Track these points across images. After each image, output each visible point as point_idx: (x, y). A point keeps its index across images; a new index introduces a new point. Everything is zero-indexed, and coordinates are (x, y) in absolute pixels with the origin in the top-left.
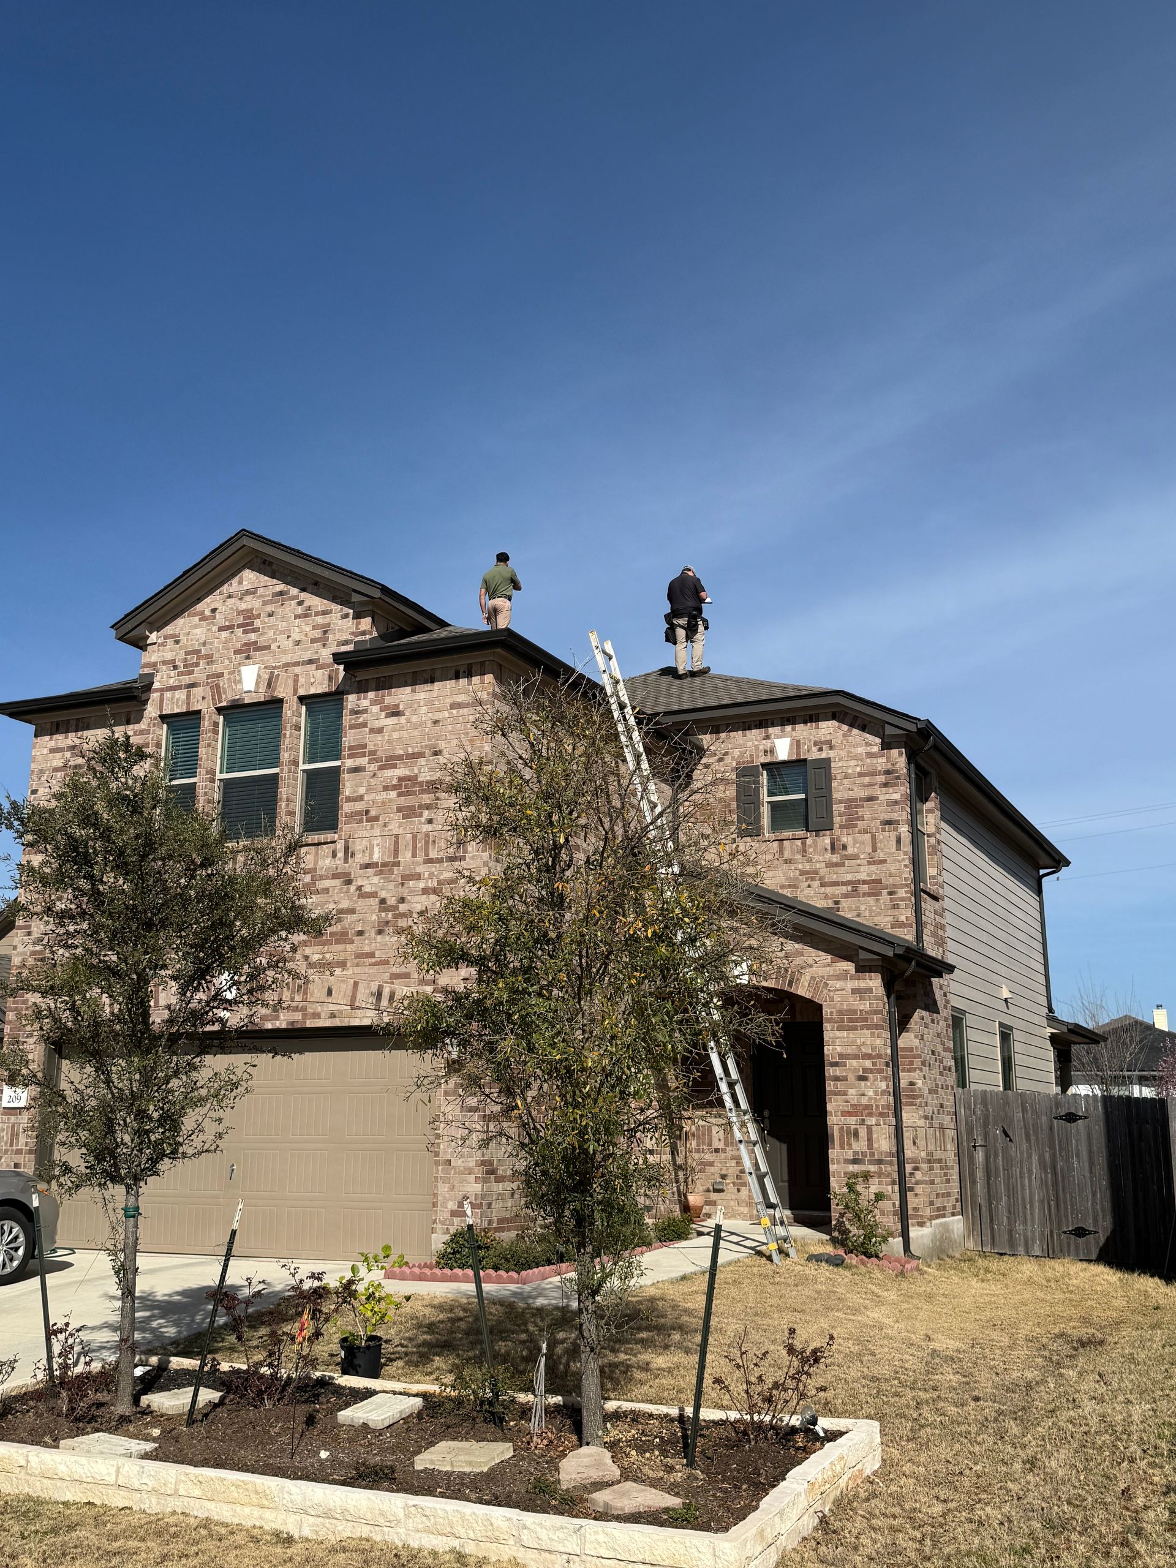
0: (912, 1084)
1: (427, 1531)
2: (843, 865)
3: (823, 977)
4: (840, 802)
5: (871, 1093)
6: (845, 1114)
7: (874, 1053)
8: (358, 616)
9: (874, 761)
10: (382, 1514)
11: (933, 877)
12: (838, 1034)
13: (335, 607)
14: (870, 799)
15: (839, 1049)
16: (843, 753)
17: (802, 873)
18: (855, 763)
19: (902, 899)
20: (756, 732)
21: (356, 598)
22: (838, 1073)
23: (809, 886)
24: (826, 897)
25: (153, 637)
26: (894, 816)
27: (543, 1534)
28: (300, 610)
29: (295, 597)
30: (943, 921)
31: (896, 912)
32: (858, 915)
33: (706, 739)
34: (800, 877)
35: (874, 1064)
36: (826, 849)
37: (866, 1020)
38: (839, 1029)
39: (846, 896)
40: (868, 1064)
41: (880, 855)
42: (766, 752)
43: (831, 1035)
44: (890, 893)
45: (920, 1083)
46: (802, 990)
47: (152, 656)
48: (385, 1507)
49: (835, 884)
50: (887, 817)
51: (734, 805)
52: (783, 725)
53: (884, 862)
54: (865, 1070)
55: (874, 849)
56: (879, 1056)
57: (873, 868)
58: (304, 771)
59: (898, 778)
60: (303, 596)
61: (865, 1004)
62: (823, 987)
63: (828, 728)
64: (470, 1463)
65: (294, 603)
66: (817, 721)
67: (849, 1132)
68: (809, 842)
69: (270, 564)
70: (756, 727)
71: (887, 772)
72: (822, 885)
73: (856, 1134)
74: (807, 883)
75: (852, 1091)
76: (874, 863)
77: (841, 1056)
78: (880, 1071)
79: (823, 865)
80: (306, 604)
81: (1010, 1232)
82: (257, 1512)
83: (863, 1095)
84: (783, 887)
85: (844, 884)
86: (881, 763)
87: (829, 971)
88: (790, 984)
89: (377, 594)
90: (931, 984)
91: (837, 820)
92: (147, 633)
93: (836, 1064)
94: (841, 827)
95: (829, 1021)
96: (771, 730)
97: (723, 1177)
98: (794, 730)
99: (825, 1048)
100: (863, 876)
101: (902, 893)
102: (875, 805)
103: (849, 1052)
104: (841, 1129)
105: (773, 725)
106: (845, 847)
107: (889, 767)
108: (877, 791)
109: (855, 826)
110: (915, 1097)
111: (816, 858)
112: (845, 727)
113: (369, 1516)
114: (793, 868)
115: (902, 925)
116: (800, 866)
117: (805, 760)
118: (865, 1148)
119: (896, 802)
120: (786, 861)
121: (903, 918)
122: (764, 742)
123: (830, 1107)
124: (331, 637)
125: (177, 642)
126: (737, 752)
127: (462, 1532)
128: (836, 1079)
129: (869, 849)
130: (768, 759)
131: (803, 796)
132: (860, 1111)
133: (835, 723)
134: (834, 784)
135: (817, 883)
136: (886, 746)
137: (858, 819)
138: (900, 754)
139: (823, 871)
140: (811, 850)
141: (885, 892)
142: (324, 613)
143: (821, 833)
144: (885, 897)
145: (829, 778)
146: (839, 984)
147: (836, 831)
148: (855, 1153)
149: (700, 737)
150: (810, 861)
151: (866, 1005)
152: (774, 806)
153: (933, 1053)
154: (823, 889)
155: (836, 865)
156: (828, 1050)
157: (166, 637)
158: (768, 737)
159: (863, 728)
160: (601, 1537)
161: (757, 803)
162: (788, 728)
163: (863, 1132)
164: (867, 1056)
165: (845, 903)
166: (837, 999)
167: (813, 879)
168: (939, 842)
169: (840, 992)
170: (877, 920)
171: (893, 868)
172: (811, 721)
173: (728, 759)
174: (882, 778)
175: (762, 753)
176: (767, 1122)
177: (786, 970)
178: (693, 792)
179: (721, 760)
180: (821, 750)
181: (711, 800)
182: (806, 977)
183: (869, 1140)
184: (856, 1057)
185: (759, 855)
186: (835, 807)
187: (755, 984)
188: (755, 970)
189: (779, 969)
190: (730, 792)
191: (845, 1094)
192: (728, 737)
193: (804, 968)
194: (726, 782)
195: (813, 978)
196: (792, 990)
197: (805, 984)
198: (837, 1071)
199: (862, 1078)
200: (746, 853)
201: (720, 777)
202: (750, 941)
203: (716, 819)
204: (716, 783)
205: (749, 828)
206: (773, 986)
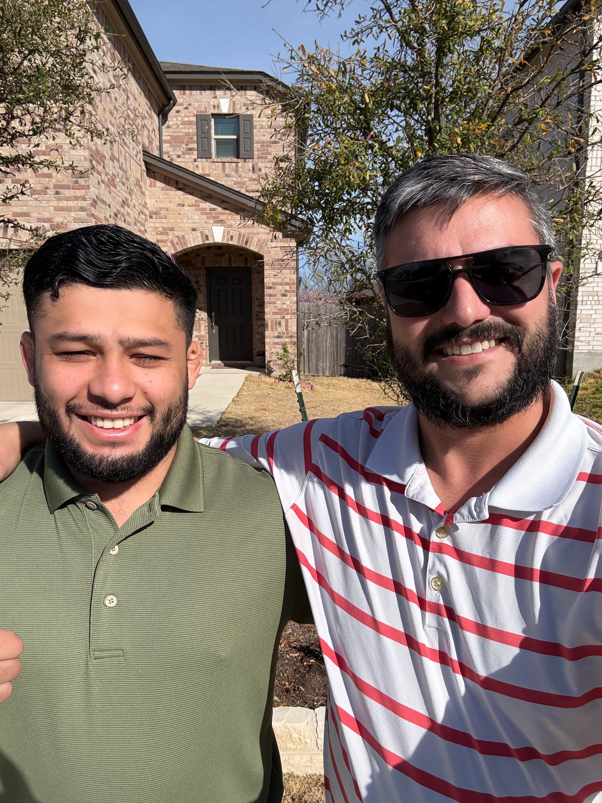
3: (265, 240)
4: (258, 142)
5: (288, 303)
6: (274, 313)
7: (290, 282)
9: (278, 119)
12: (272, 272)
14: (275, 142)
15: (272, 280)
16: (260, 112)
20: (208, 92)
22: (271, 293)
26: (288, 154)
33: (177, 93)
35: (291, 288)
36: (250, 170)
37: (287, 264)
38: (273, 269)
40: (287, 288)
42: (214, 106)
43: (268, 272)
46: (253, 247)
50: (283, 154)
51: (195, 138)
52: (225, 90)
54: (286, 291)
62: (264, 246)
63: (251, 96)
66: (246, 90)
67: (276, 323)
68: (240, 165)
70: (208, 90)
71: (285, 127)
73: (280, 324)
75: (278, 302)
77: (273, 284)
79: (248, 179)
81: (317, 366)
83: (284, 304)
86: (281, 121)
87: (268, 236)
88: (246, 243)
91: (256, 153)
93: (270, 288)
94: (259, 158)
95: (268, 265)
96: (218, 93)
98: (231, 94)
99: (265, 279)
103: (278, 281)
104: (272, 321)
105: (219, 89)
106: (260, 170)
107: (286, 124)
109: (266, 158)
111: (243, 175)
112: (262, 96)
116: (235, 179)
117: (237, 115)
118: (284, 331)
122: (213, 100)
123: (266, 310)
126: (196, 104)
128: (270, 295)
129: (274, 172)
130: (216, 111)
131: (235, 137)
132: (282, 312)
133: (255, 93)
134: (255, 131)
136: (284, 110)
137: (267, 154)
138: (292, 117)
139: (248, 183)
140: (241, 170)
143: (247, 160)
145: (252, 127)
146: (273, 244)
147: (256, 160)
148: (279, 333)
149: (173, 91)
150: (240, 176)
152: (217, 141)
156: (267, 280)
158: (215, 97)
159: (272, 98)
161: (209, 139)
162: (228, 92)
163: (283, 323)
164: (287, 284)
166: (272, 252)
169: (274, 249)
172: (242, 89)
173: (191, 108)
175: (212, 107)
176: (213, 319)
177: (244, 235)
178: (168, 127)
179: (186, 108)
180: (247, 109)
181: (181, 134)
182: (255, 240)
183: (287, 326)
184: (281, 284)
185: (211, 171)
186: (255, 145)
187: (226, 242)
188: (226, 234)
189: (240, 234)
190: (193, 130)
191: (275, 303)
192: (191, 94)
193: (254, 234)
194: (190, 123)
195: (259, 240)
196: (247, 247)
197: (255, 244)
198: (271, 292)
199: (284, 295)
200: (203, 168)
201: (186, 119)
202: (222, 217)
203: (184, 146)
204: (183, 123)
205: (204, 154)
206: (236, 244)
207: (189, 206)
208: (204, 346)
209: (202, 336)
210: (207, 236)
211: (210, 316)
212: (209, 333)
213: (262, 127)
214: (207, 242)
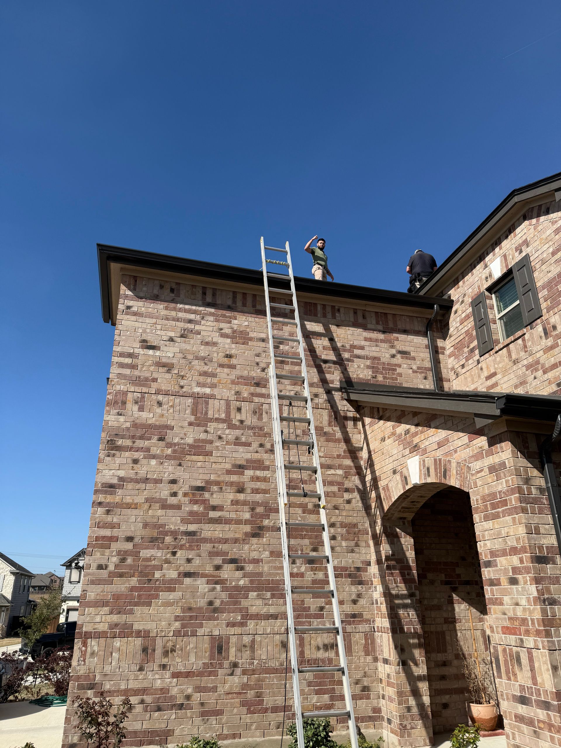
2: (557, 345)
3: (465, 460)
4: (543, 287)
5: (524, 602)
6: (504, 630)
7: (519, 546)
12: (485, 526)
16: (537, 243)
17: (528, 367)
18: (547, 246)
20: (478, 267)
22: (492, 576)
23: (535, 378)
24: (550, 383)
33: (452, 293)
34: (527, 372)
35: (521, 561)
36: (541, 337)
37: (505, 503)
38: (486, 519)
40: (515, 560)
42: (487, 278)
43: (481, 528)
46: (454, 482)
49: (554, 367)
51: (474, 333)
52: (493, 250)
54: (515, 570)
56: (523, 550)
61: (502, 484)
62: (467, 472)
63: (522, 230)
66: (514, 229)
67: (511, 655)
68: (527, 337)
70: (479, 263)
72: (545, 372)
73: (518, 660)
74: (533, 376)
75: (506, 599)
77: (493, 553)
78: (527, 570)
79: (541, 352)
83: (517, 604)
84: (516, 387)
87: (469, 452)
88: (445, 477)
91: (544, 306)
93: (488, 564)
94: (549, 310)
95: (477, 511)
96: (487, 259)
98: (500, 249)
99: (478, 544)
103: (498, 547)
104: (504, 650)
105: (488, 254)
106: (554, 328)
111: (535, 349)
112: (534, 221)
114: (520, 366)
117: (512, 268)
118: (530, 683)
120: (515, 362)
122: (484, 271)
123: (490, 621)
126: (470, 290)
128: (491, 582)
130: (490, 283)
131: (518, 302)
132: (517, 627)
133: (526, 223)
134: (536, 275)
135: (540, 373)
139: (543, 358)
140: (530, 343)
143: (534, 324)
145: (531, 272)
146: (476, 465)
147: (545, 316)
148: (522, 687)
149: (449, 293)
150: (531, 354)
151: (502, 486)
152: (504, 319)
154: (546, 375)
155: (552, 348)
156: (481, 547)
158: (486, 266)
159: (547, 212)
161: (488, 323)
162: (497, 250)
163: (524, 658)
164: (514, 551)
166: (479, 483)
167: (537, 370)
169: (479, 475)
172: (510, 232)
173: (466, 299)
175: (484, 281)
177: (440, 460)
178: (451, 336)
179: (462, 302)
180: (521, 252)
181: (462, 337)
182: (454, 465)
183: (532, 670)
184: (504, 553)
185: (496, 366)
186: (540, 295)
187: (424, 482)
188: (422, 467)
189: (435, 460)
190: (471, 324)
191: (501, 604)
192: (464, 283)
193: (451, 455)
194: (467, 317)
195: (459, 465)
196: (447, 482)
197: (455, 472)
198: (492, 573)
199: (513, 581)
200: (488, 368)
201: (464, 315)
202: (416, 440)
203: (466, 350)
204: (462, 322)
205: (487, 346)
206: (434, 481)
207: (389, 438)
210: (406, 479)
213: (543, 262)
214: (407, 488)
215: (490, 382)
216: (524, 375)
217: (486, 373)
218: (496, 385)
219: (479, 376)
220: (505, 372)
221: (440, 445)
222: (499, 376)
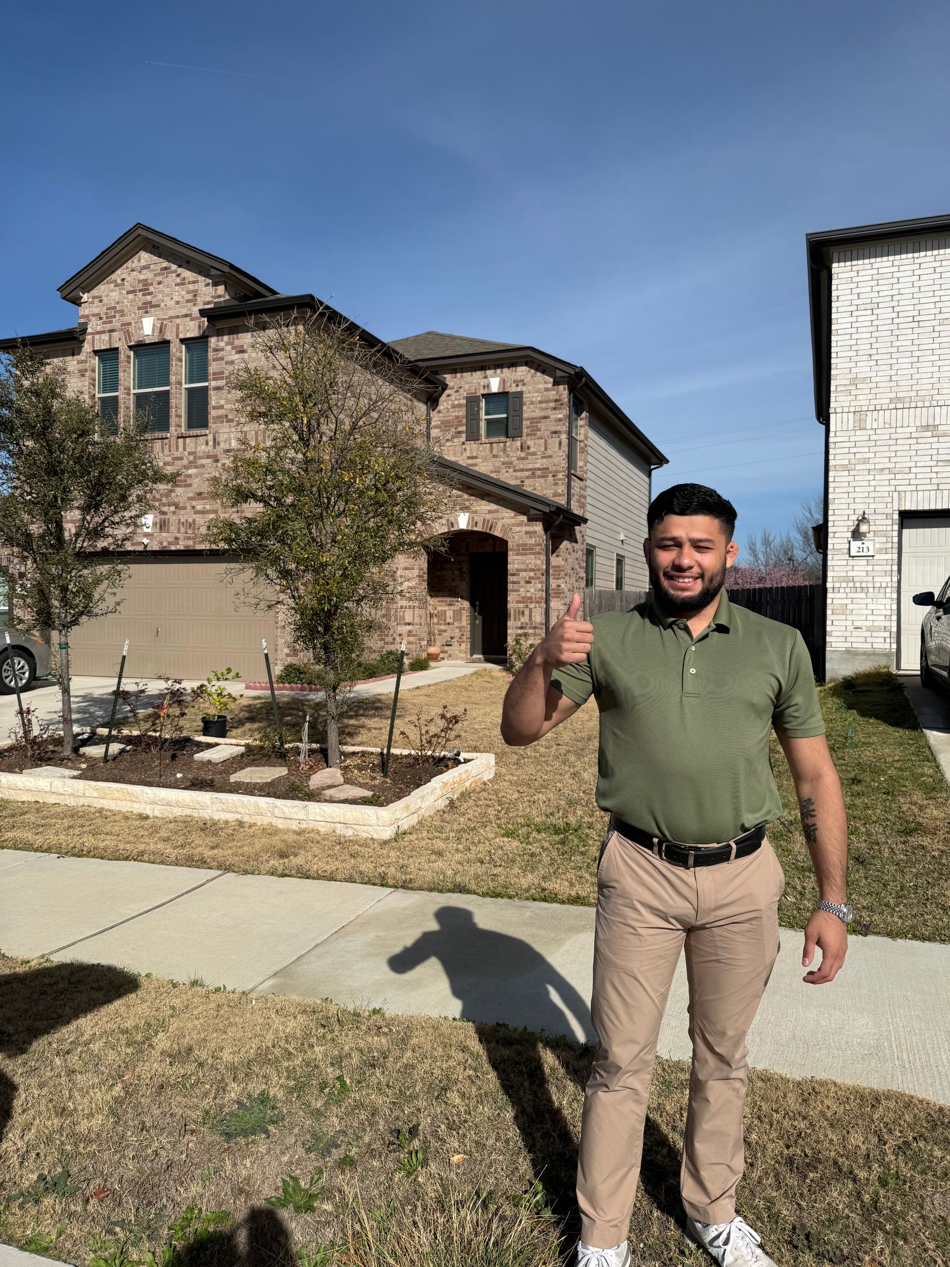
0: (559, 586)
1: (223, 811)
2: (527, 459)
3: (509, 525)
4: (528, 419)
5: (533, 590)
6: (518, 602)
7: (536, 568)
8: (215, 284)
9: (549, 393)
10: (198, 803)
11: (581, 467)
12: (516, 557)
13: (201, 278)
14: (545, 418)
15: (516, 566)
16: (530, 388)
17: (503, 463)
18: (537, 394)
19: (560, 479)
20: (479, 373)
21: (213, 272)
23: (507, 472)
24: (517, 478)
25: (85, 297)
26: (559, 428)
27: (286, 810)
28: (178, 280)
29: (175, 271)
30: (585, 493)
31: (556, 487)
32: (535, 489)
33: (448, 378)
34: (502, 466)
35: (536, 574)
36: (518, 449)
37: (532, 549)
38: (517, 554)
39: (528, 478)
40: (532, 574)
41: (549, 452)
42: (484, 387)
43: (512, 558)
44: (554, 476)
45: (563, 586)
46: (497, 533)
47: (84, 310)
48: (200, 799)
49: (522, 470)
50: (554, 429)
51: (464, 421)
52: (495, 368)
53: (551, 457)
54: (530, 578)
55: (546, 449)
56: (538, 570)
57: (544, 460)
58: (186, 389)
59: (562, 404)
60: (180, 270)
62: (509, 531)
63: (522, 371)
64: (261, 778)
65: (174, 275)
66: (516, 366)
67: (519, 612)
68: (508, 444)
69: (158, 248)
70: (479, 370)
71: (556, 401)
72: (515, 471)
73: (523, 613)
74: (506, 470)
75: (522, 590)
76: (545, 457)
77: (517, 570)
78: (538, 578)
79: (516, 458)
80: (182, 276)
82: (129, 804)
83: (528, 592)
84: (491, 472)
85: (527, 470)
86: (552, 395)
87: (513, 521)
88: (491, 528)
89: (227, 269)
90: (574, 530)
91: (525, 431)
92: (81, 294)
93: (514, 575)
94: (528, 435)
95: (512, 550)
96: (489, 372)
97: (452, 638)
98: (502, 372)
99: (509, 565)
100: (538, 466)
101: (560, 476)
102: (548, 421)
103: (522, 567)
104: (515, 611)
105: (489, 369)
106: (529, 448)
107: (557, 397)
108: (549, 412)
110: (559, 593)
111: (512, 454)
112: (533, 371)
113: (191, 804)
114: (498, 460)
115: (559, 495)
116: (502, 459)
117: (507, 393)
118: (528, 621)
119: (560, 420)
120: (494, 456)
121: (560, 491)
122: (484, 380)
123: (509, 599)
124: (199, 299)
125: (101, 301)
126: (467, 386)
127: (242, 811)
128: (514, 583)
129: (543, 449)
130: (486, 392)
131: (505, 416)
132: (525, 600)
133: (526, 368)
134: (525, 408)
135: (511, 470)
136: (556, 383)
137: (537, 430)
138: (564, 389)
139: (516, 462)
140: (509, 449)
141: (550, 475)
142: (194, 282)
143: (515, 439)
144: (550, 478)
145: (521, 404)
146: (518, 529)
147: (524, 438)
148: (522, 623)
149: (445, 376)
150: (508, 456)
151: (532, 541)
152: (489, 422)
153: (573, 569)
154: (515, 473)
155: (523, 459)
156: (510, 567)
157: (94, 298)
158: (486, 377)
159: (543, 372)
160: (317, 811)
161: (478, 420)
162: (499, 371)
163: (527, 612)
164: (532, 570)
165: (527, 482)
166: (517, 537)
167: (509, 467)
168: (586, 446)
169: (518, 534)
170: (545, 492)
171: (556, 461)
172: (512, 366)
173: (461, 391)
174: (552, 405)
175: (482, 388)
176: (477, 608)
177: (489, 520)
178: (439, 412)
179: (457, 391)
180: (517, 386)
181: (451, 418)
182: (500, 525)
183: (530, 616)
184: (525, 570)
185: (479, 453)
186: (524, 422)
187: (470, 528)
188: (471, 521)
189: (484, 520)
190: (462, 412)
191: (518, 591)
193: (499, 519)
194: (460, 406)
195: (503, 525)
196: (491, 532)
197: (499, 529)
198: (515, 579)
199: (528, 582)
200: (471, 451)
201: (456, 402)
202: (467, 504)
203: (453, 430)
204: (454, 406)
205: (473, 436)
206: (480, 530)
208: (464, 638)
209: (463, 627)
210: (452, 524)
211: (472, 604)
212: (471, 624)
213: (532, 403)
214: (454, 529)
215: (470, 461)
216: (499, 467)
217: (468, 454)
218: (476, 465)
219: (462, 454)
220: (485, 460)
221: (490, 512)
222: (479, 460)
